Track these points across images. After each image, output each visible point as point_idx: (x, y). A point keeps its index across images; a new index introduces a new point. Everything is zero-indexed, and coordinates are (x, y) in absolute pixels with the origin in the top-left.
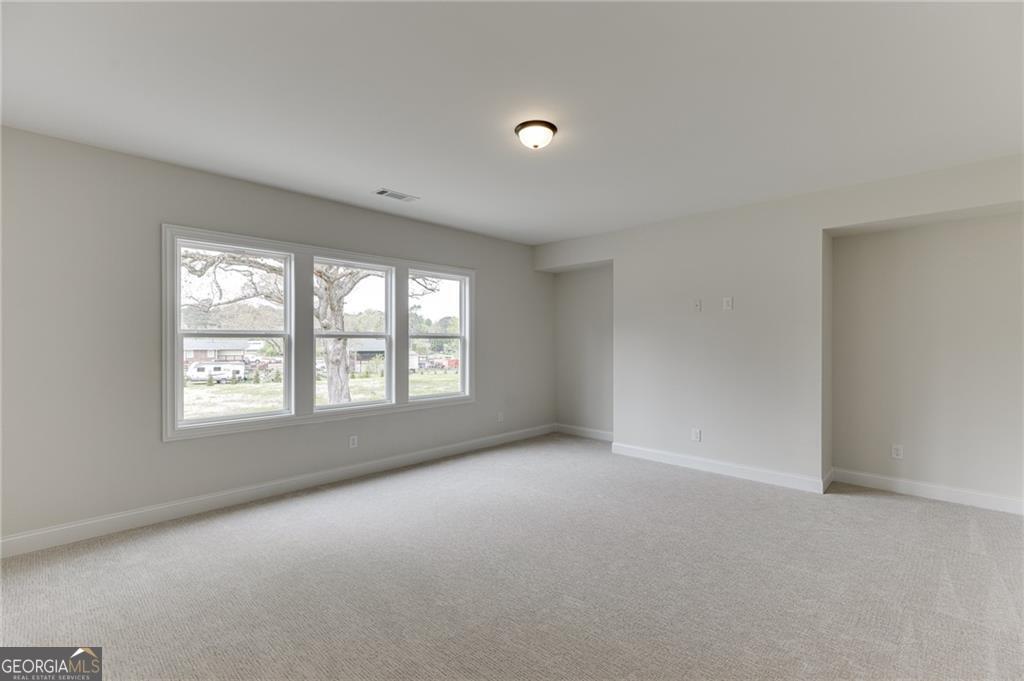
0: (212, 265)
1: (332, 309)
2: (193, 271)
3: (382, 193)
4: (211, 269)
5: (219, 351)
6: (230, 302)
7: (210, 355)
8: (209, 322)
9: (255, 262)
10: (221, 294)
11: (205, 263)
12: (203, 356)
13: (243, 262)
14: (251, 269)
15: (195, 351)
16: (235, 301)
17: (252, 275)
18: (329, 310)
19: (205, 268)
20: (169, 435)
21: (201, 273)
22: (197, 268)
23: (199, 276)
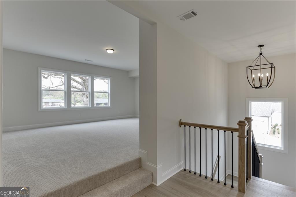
0: (50, 76)
1: (85, 89)
2: (44, 77)
3: (85, 60)
4: (50, 77)
5: (52, 103)
6: (55, 87)
7: (50, 104)
8: (50, 94)
9: (63, 75)
10: (52, 84)
11: (48, 75)
12: (47, 104)
13: (59, 75)
14: (61, 77)
15: (45, 103)
16: (57, 86)
17: (62, 79)
18: (84, 89)
19: (48, 76)
20: (39, 110)
21: (47, 78)
22: (46, 77)
23: (46, 79)
